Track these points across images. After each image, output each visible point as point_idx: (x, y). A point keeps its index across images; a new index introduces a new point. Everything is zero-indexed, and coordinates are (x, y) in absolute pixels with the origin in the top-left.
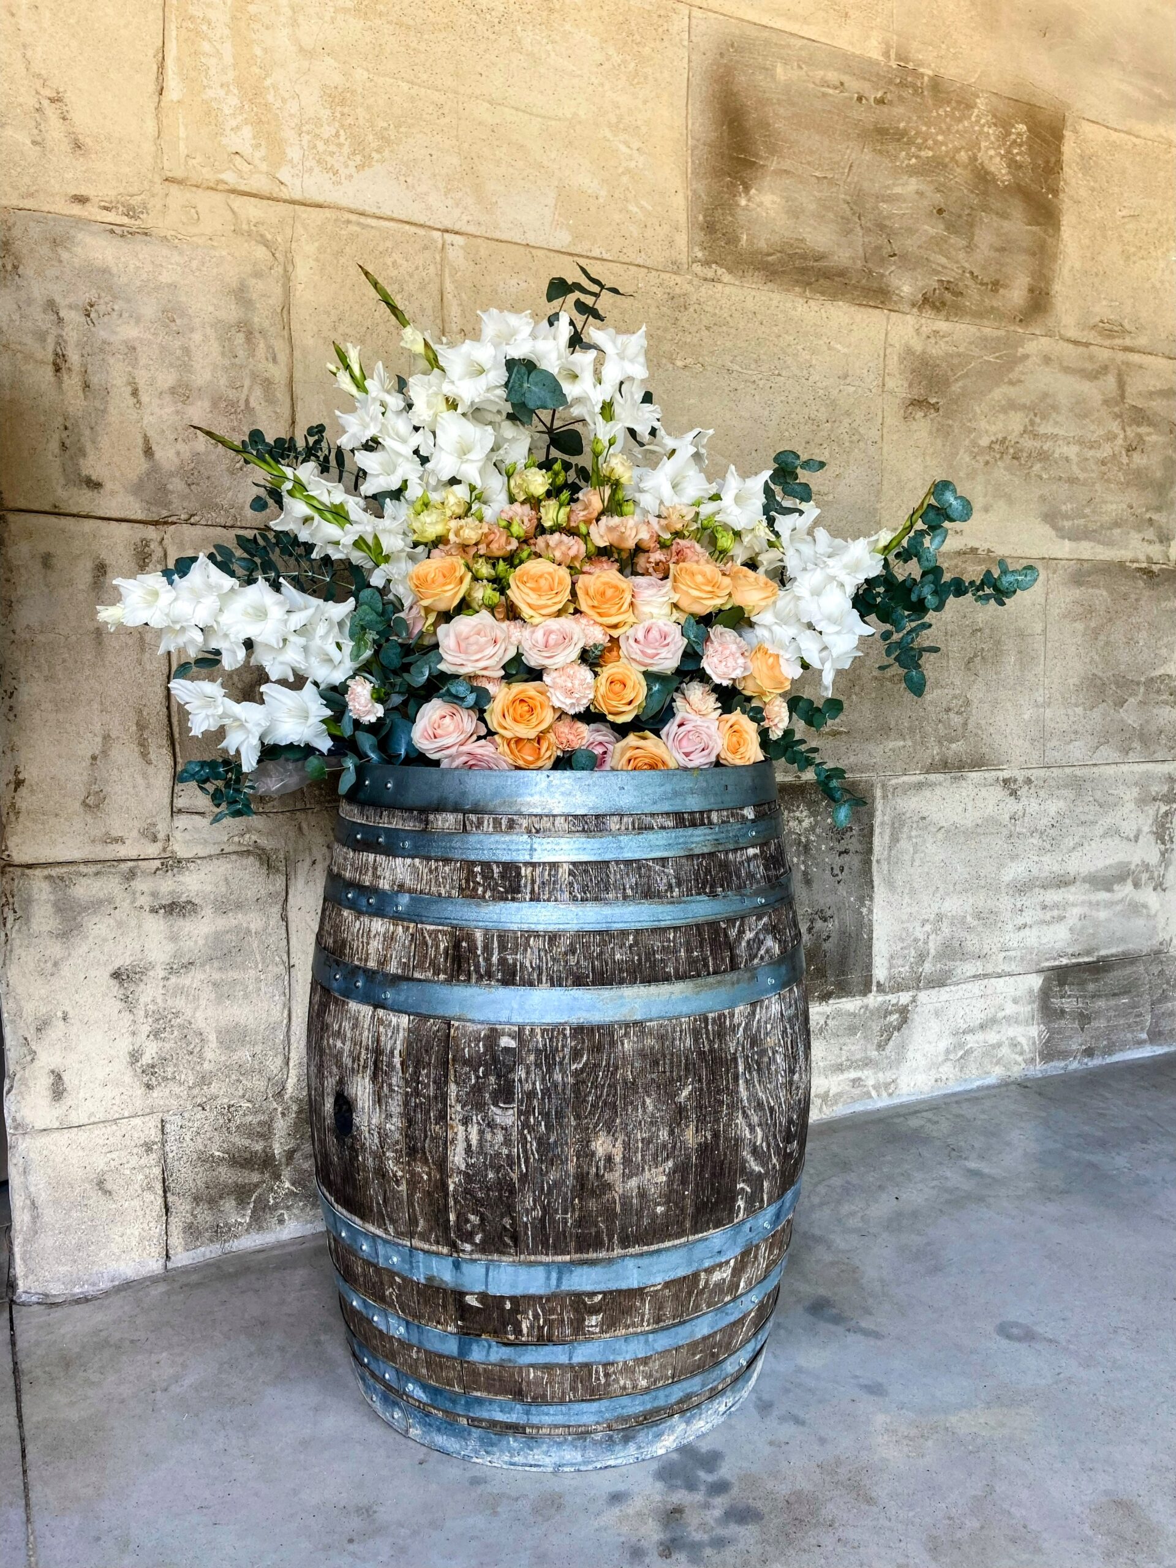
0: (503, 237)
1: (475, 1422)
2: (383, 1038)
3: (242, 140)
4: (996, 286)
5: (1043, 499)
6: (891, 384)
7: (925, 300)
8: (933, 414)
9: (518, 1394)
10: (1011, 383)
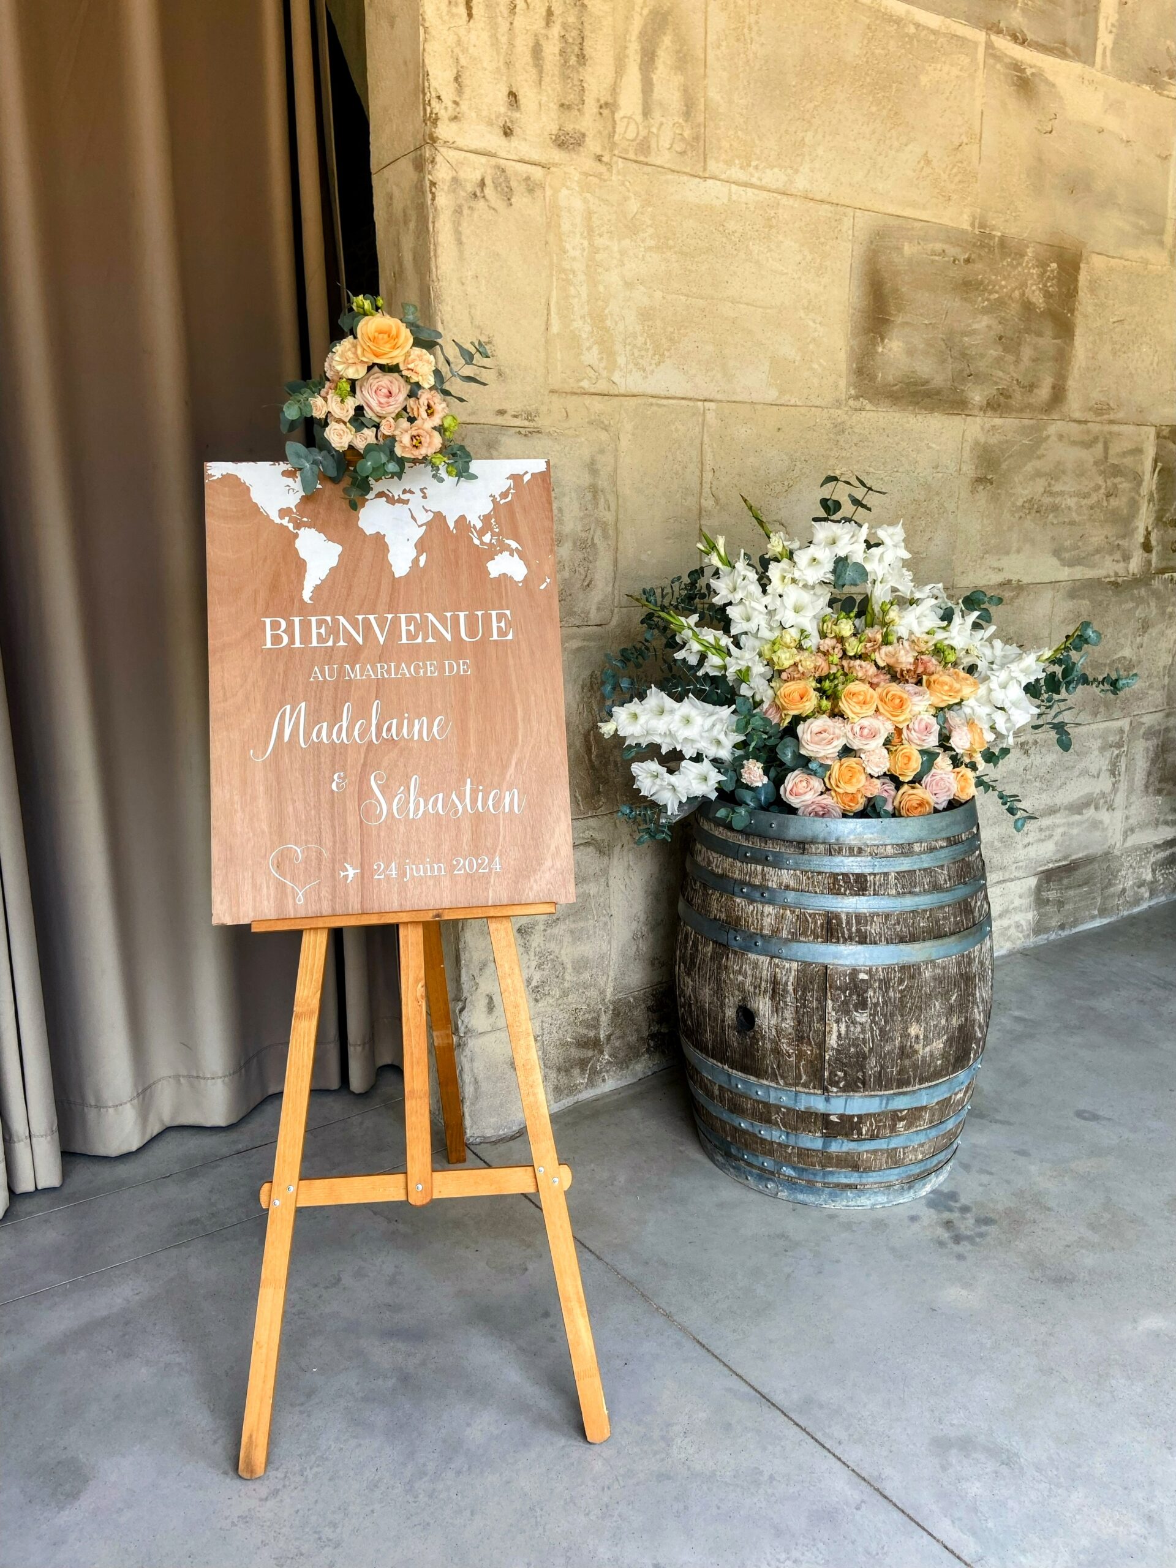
0: (738, 399)
1: (826, 1185)
2: (779, 975)
3: (592, 356)
4: (1031, 387)
5: (1053, 539)
6: (964, 468)
7: (988, 404)
8: (989, 487)
9: (855, 1167)
10: (1039, 458)
